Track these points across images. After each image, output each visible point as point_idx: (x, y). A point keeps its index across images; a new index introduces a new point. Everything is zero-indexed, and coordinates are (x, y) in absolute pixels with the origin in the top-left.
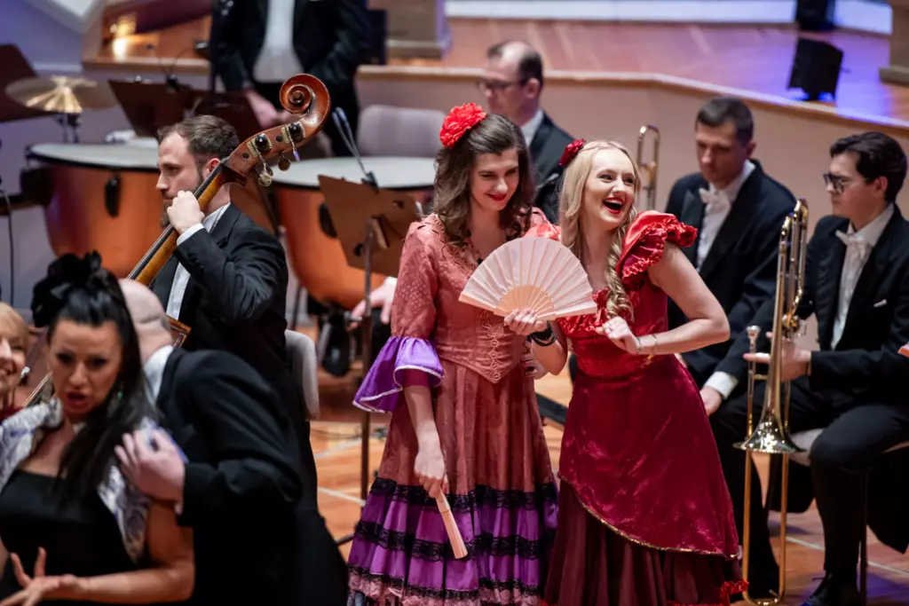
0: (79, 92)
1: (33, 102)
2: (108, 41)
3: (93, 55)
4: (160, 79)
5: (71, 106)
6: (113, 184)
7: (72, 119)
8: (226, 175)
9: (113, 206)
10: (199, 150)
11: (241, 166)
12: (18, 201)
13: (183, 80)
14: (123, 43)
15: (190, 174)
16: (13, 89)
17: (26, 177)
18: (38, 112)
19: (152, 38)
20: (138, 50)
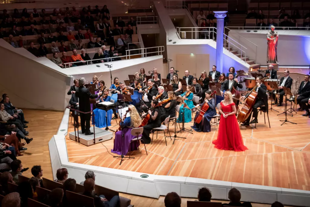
0: (248, 74)
1: (244, 74)
2: (250, 70)
3: (249, 71)
4: (255, 73)
5: (247, 75)
6: (251, 81)
7: (247, 76)
8: (261, 81)
9: (251, 82)
10: (260, 79)
11: (263, 80)
12: (243, 82)
13: (257, 73)
14: (252, 70)
15: (259, 81)
16: (243, 73)
17: (244, 80)
18: (245, 75)
19: (254, 69)
20: (253, 70)
